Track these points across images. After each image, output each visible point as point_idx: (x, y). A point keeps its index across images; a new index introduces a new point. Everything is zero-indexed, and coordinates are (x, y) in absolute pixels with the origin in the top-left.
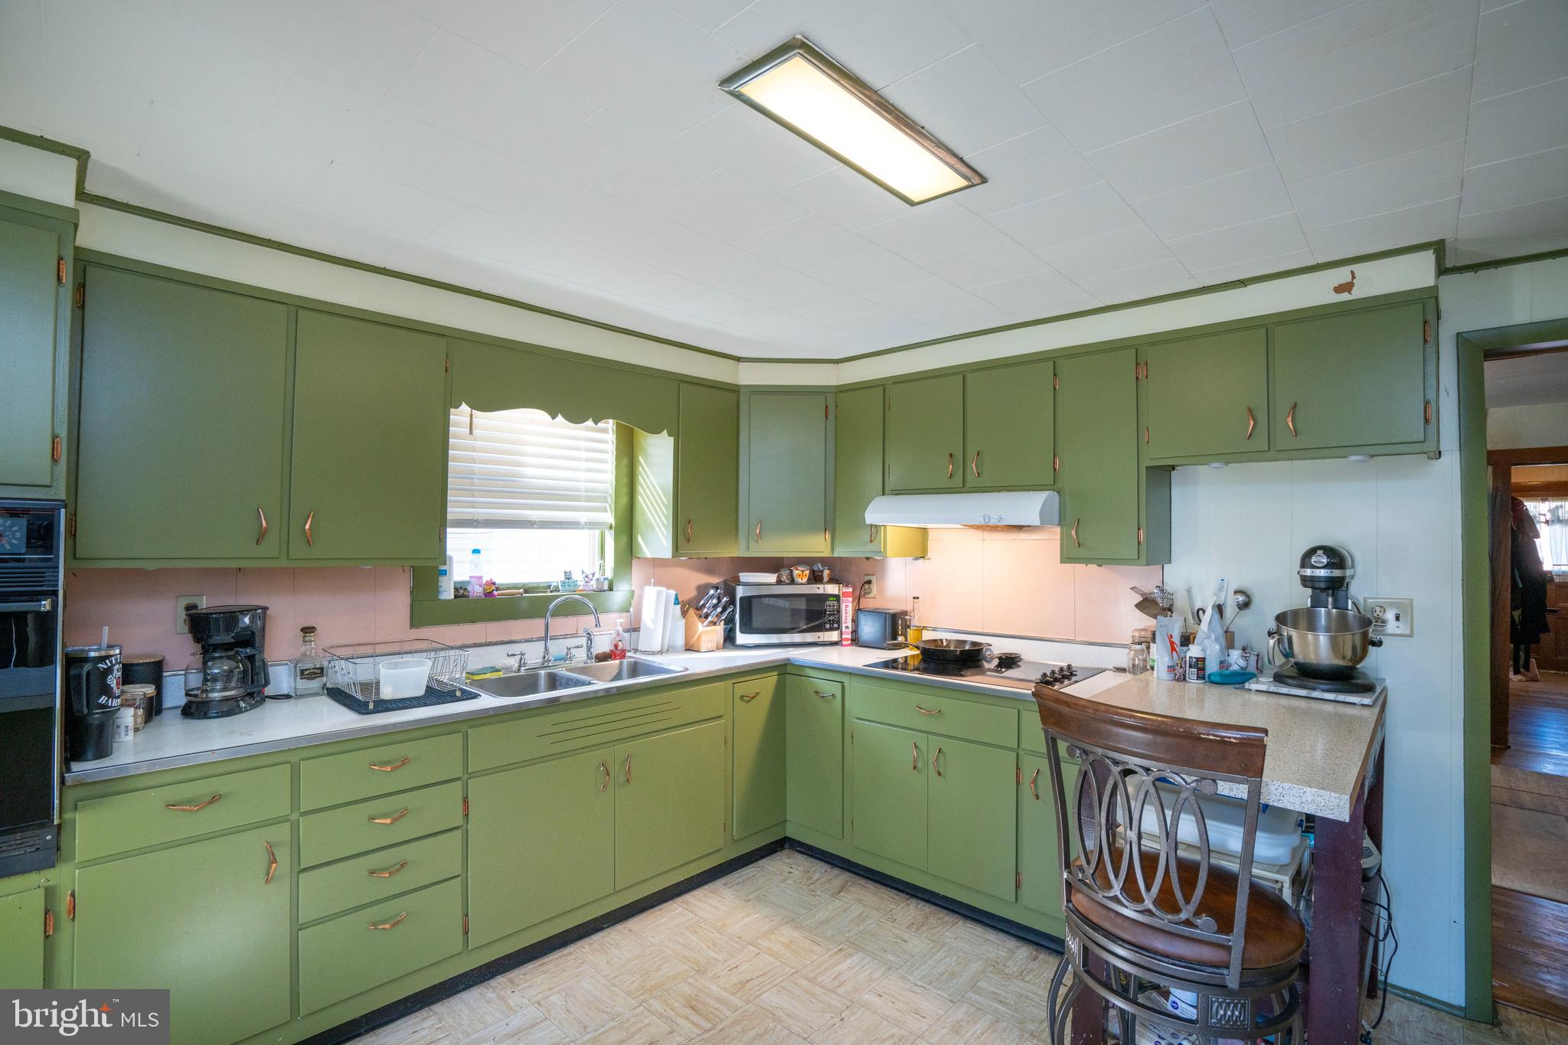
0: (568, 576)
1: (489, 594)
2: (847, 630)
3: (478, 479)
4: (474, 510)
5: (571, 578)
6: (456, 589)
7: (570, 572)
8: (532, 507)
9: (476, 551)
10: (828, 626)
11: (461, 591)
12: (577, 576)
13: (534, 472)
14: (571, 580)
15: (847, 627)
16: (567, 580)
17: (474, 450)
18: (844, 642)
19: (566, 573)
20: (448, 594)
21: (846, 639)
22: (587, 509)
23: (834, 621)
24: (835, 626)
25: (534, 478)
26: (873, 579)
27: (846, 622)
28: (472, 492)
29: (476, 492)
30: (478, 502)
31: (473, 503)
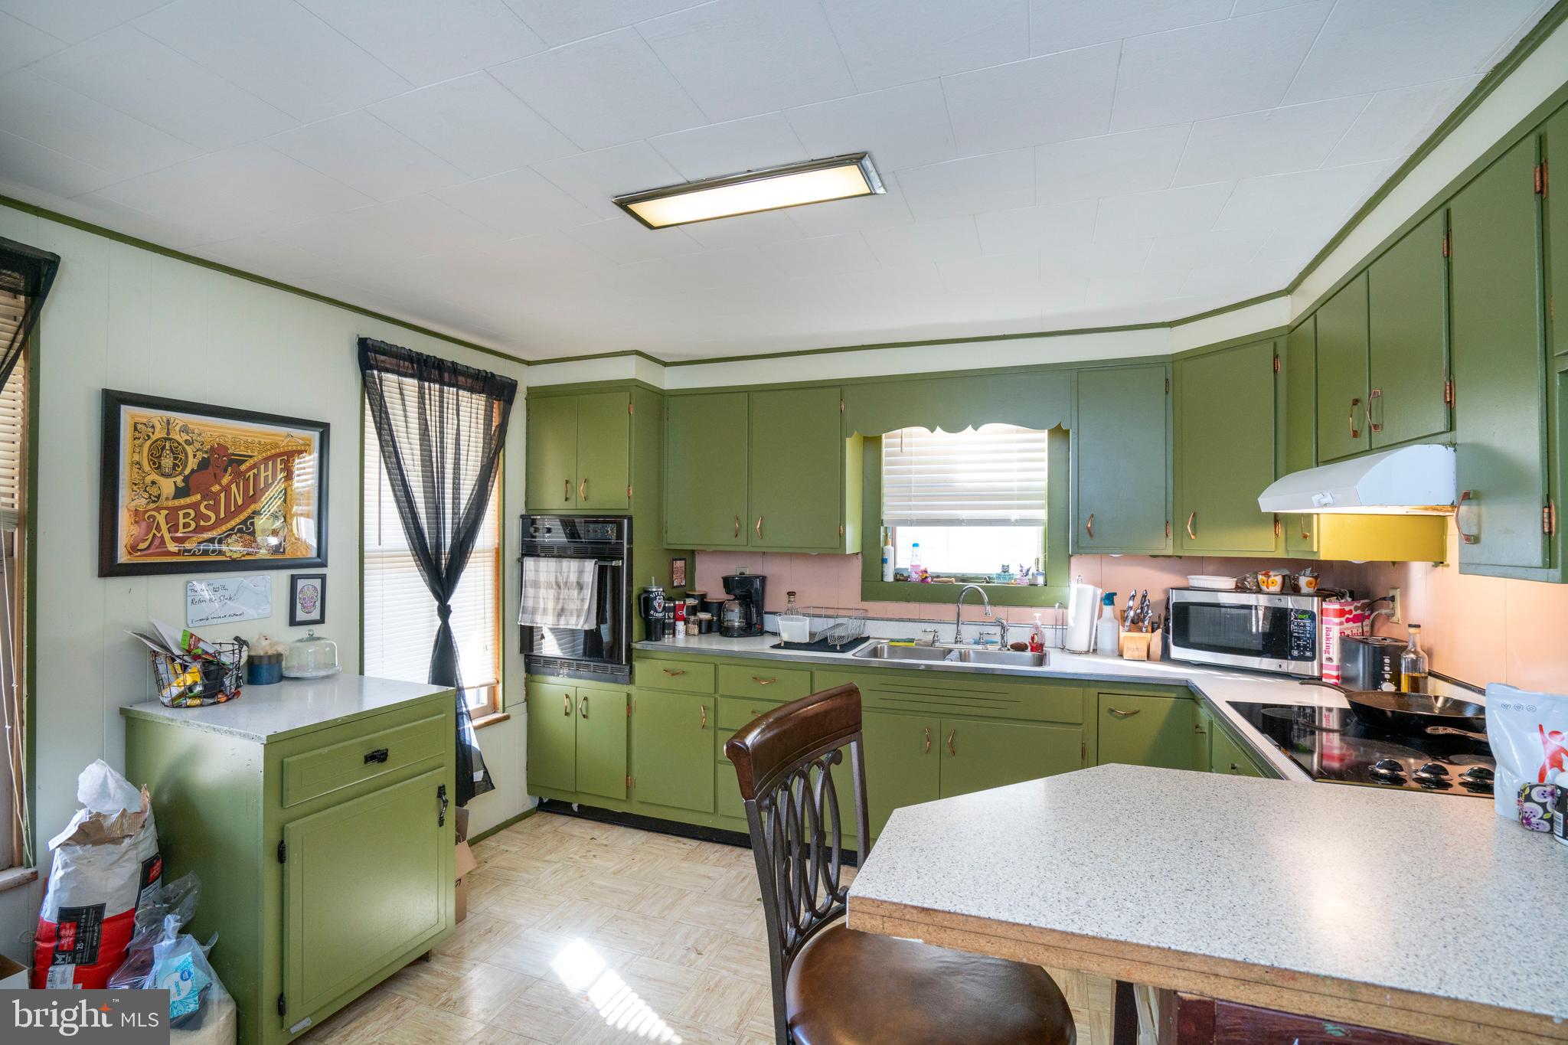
0: (1005, 569)
1: (924, 580)
2: (1329, 663)
3: (915, 486)
4: (910, 512)
5: (1008, 571)
6: (896, 575)
7: (1008, 566)
8: (962, 507)
9: (915, 545)
10: (1295, 653)
11: (900, 578)
12: (1014, 570)
13: (966, 477)
14: (1006, 573)
15: (1330, 659)
16: (1003, 573)
17: (911, 463)
18: (1324, 680)
19: (1003, 566)
20: (889, 577)
21: (1330, 676)
22: (1019, 507)
23: (1305, 647)
24: (1308, 654)
25: (966, 482)
26: (1397, 593)
27: (1327, 652)
28: (909, 498)
29: (912, 498)
30: (914, 505)
31: (910, 506)
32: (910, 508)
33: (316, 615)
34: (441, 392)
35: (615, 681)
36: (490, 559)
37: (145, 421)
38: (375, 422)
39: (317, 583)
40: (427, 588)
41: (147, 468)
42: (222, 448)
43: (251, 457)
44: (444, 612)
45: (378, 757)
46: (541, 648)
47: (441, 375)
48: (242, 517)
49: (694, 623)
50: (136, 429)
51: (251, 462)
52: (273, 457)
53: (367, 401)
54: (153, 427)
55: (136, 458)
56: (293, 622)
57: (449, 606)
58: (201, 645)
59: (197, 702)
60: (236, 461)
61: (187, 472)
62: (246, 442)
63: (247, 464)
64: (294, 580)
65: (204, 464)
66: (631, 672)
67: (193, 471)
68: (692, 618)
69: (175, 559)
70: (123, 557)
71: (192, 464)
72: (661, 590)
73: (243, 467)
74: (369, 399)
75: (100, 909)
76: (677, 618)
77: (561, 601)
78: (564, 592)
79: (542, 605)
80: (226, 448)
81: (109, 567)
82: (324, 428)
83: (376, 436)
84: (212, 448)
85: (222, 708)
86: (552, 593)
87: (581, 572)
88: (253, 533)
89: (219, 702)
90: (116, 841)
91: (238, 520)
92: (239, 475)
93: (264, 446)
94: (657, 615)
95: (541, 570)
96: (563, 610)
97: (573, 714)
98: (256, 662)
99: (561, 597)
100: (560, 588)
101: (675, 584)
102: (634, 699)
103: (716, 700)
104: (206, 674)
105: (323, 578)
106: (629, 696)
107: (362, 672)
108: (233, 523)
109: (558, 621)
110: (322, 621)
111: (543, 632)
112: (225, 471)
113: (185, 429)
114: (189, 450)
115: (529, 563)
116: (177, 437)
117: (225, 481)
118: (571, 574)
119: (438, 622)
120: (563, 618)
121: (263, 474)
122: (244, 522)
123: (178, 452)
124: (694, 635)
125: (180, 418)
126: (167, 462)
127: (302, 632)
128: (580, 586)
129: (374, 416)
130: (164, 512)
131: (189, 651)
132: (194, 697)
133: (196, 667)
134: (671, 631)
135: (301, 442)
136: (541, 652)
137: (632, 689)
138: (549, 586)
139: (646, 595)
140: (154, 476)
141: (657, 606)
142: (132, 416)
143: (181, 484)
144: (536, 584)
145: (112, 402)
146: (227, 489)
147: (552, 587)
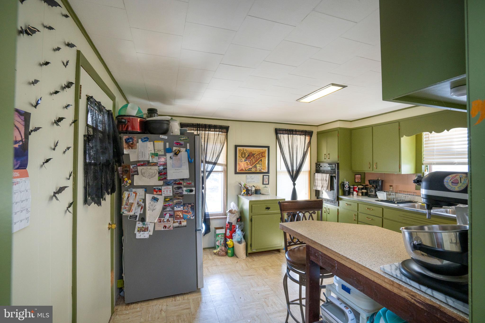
8: (455, 158)
17: (434, 143)
28: (433, 155)
29: (435, 155)
30: (435, 158)
31: (434, 158)
32: (433, 159)
33: (267, 183)
34: (293, 136)
35: (335, 205)
36: (308, 173)
37: (240, 149)
38: (279, 146)
39: (268, 177)
40: (291, 179)
41: (241, 157)
42: (251, 152)
43: (256, 154)
44: (294, 184)
45: (268, 208)
46: (323, 196)
47: (293, 133)
48: (255, 164)
49: (360, 192)
50: (239, 151)
51: (256, 155)
52: (259, 154)
53: (277, 141)
54: (241, 150)
55: (239, 155)
56: (263, 184)
57: (295, 183)
58: (246, 186)
59: (245, 195)
60: (253, 155)
61: (246, 157)
62: (255, 151)
63: (255, 155)
64: (263, 176)
65: (249, 155)
66: (339, 203)
67: (247, 157)
68: (360, 191)
69: (244, 172)
70: (238, 171)
71: (247, 156)
72: (348, 182)
73: (255, 156)
74: (278, 141)
75: (232, 223)
76: (354, 190)
77: (322, 184)
78: (323, 182)
79: (319, 185)
80: (252, 152)
81: (236, 173)
82: (268, 147)
83: (279, 149)
84: (250, 153)
85: (249, 197)
86: (321, 182)
87: (326, 177)
88: (256, 167)
89: (248, 196)
90: (234, 214)
91: (254, 165)
92: (254, 157)
93: (258, 152)
94: (346, 189)
95: (318, 176)
96: (322, 186)
97: (326, 213)
98: (256, 190)
99: (322, 183)
100: (322, 181)
101: (356, 181)
102: (339, 210)
103: (358, 213)
104: (246, 191)
105: (269, 176)
106: (338, 209)
107: (276, 195)
108: (253, 165)
109: (322, 189)
110: (268, 184)
111: (323, 192)
112: (252, 156)
113: (246, 150)
114: (246, 153)
115: (316, 174)
116: (245, 151)
117: (252, 158)
118: (324, 177)
119: (293, 187)
120: (323, 188)
121: (258, 157)
122: (255, 165)
123: (245, 154)
124: (360, 196)
125: (245, 148)
126: (243, 156)
127: (264, 186)
128: (326, 180)
129: (279, 145)
130: (243, 164)
131: (245, 187)
132: (245, 194)
133: (245, 189)
134: (352, 194)
135: (264, 150)
136: (323, 197)
137: (339, 208)
138: (320, 180)
139: (343, 184)
140: (241, 158)
141: (346, 187)
142: (239, 149)
143: (245, 159)
144: (317, 180)
145: (236, 146)
146: (252, 160)
147: (321, 180)
